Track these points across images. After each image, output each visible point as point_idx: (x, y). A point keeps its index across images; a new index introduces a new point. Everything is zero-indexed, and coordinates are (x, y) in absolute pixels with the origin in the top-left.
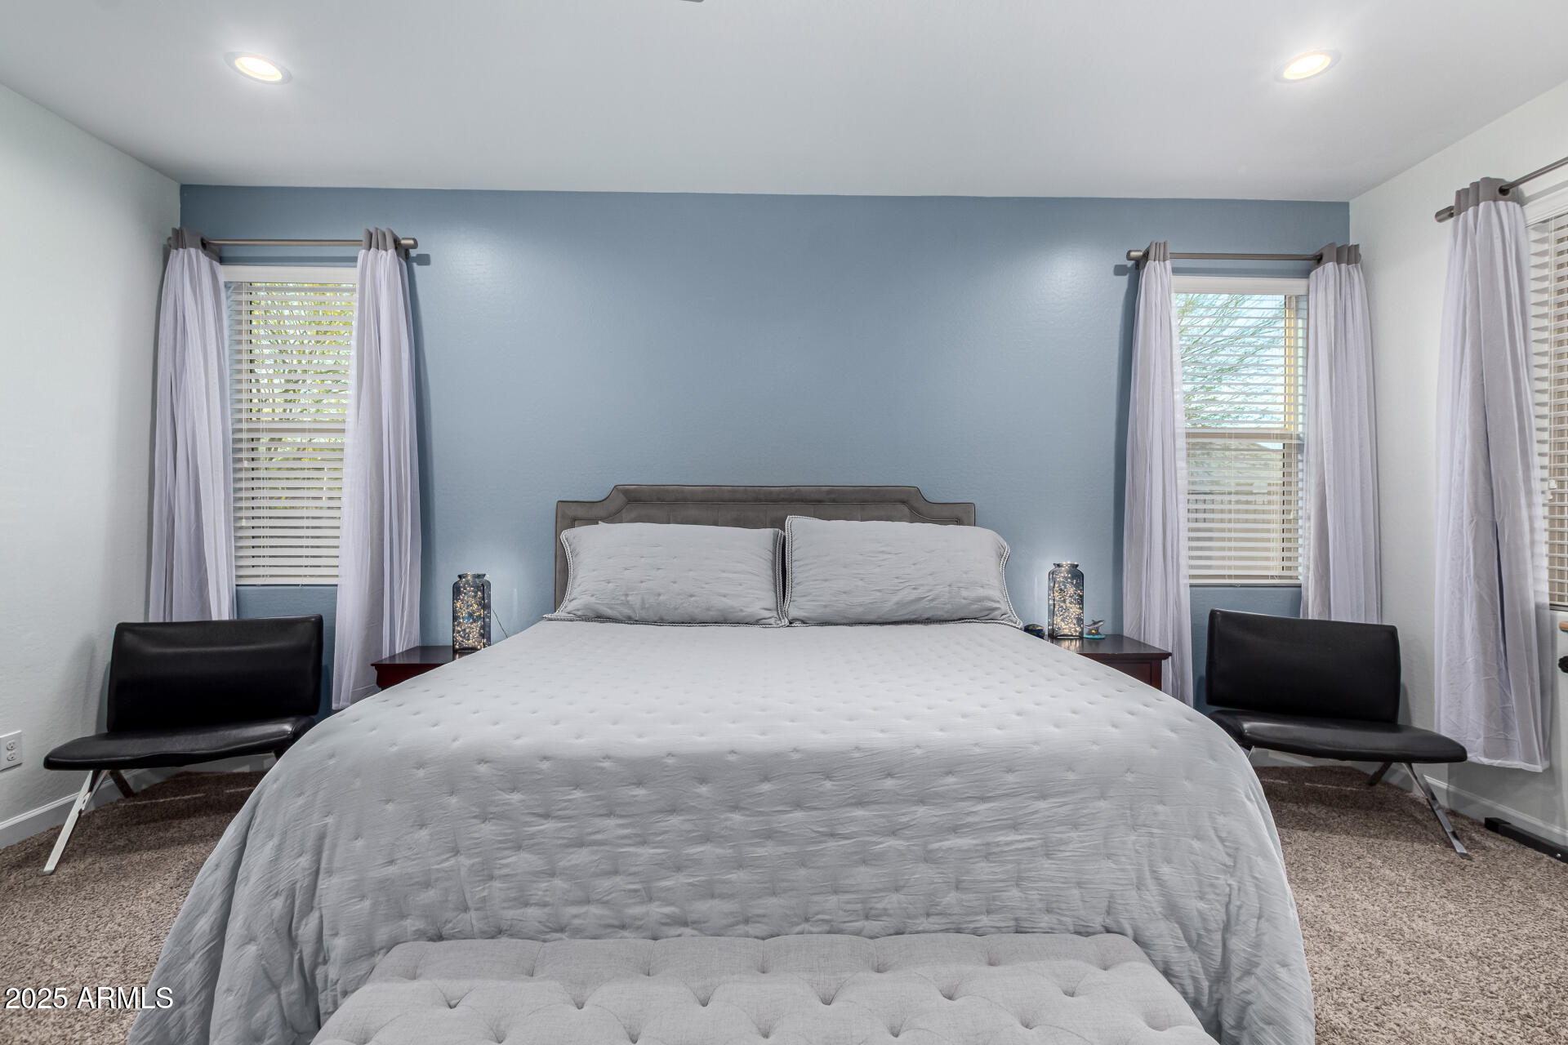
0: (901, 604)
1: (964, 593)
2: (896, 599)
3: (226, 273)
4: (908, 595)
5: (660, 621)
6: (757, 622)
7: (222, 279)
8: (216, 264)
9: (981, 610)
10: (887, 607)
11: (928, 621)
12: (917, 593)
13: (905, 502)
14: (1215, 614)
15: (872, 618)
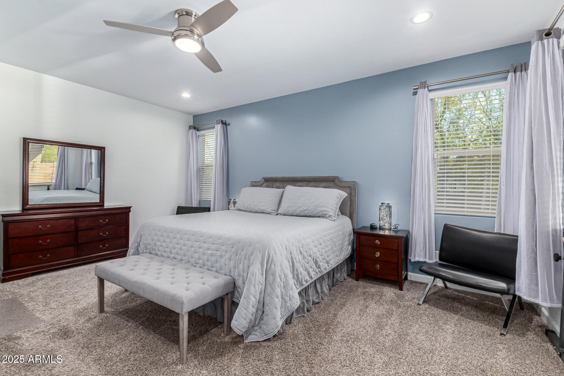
0: (302, 211)
1: (319, 209)
2: (301, 209)
3: (198, 133)
4: (303, 208)
5: (251, 212)
6: (269, 213)
7: (198, 135)
8: (197, 131)
9: (323, 215)
10: (298, 212)
11: (310, 216)
12: (306, 208)
13: (334, 181)
14: (445, 225)
15: (295, 214)
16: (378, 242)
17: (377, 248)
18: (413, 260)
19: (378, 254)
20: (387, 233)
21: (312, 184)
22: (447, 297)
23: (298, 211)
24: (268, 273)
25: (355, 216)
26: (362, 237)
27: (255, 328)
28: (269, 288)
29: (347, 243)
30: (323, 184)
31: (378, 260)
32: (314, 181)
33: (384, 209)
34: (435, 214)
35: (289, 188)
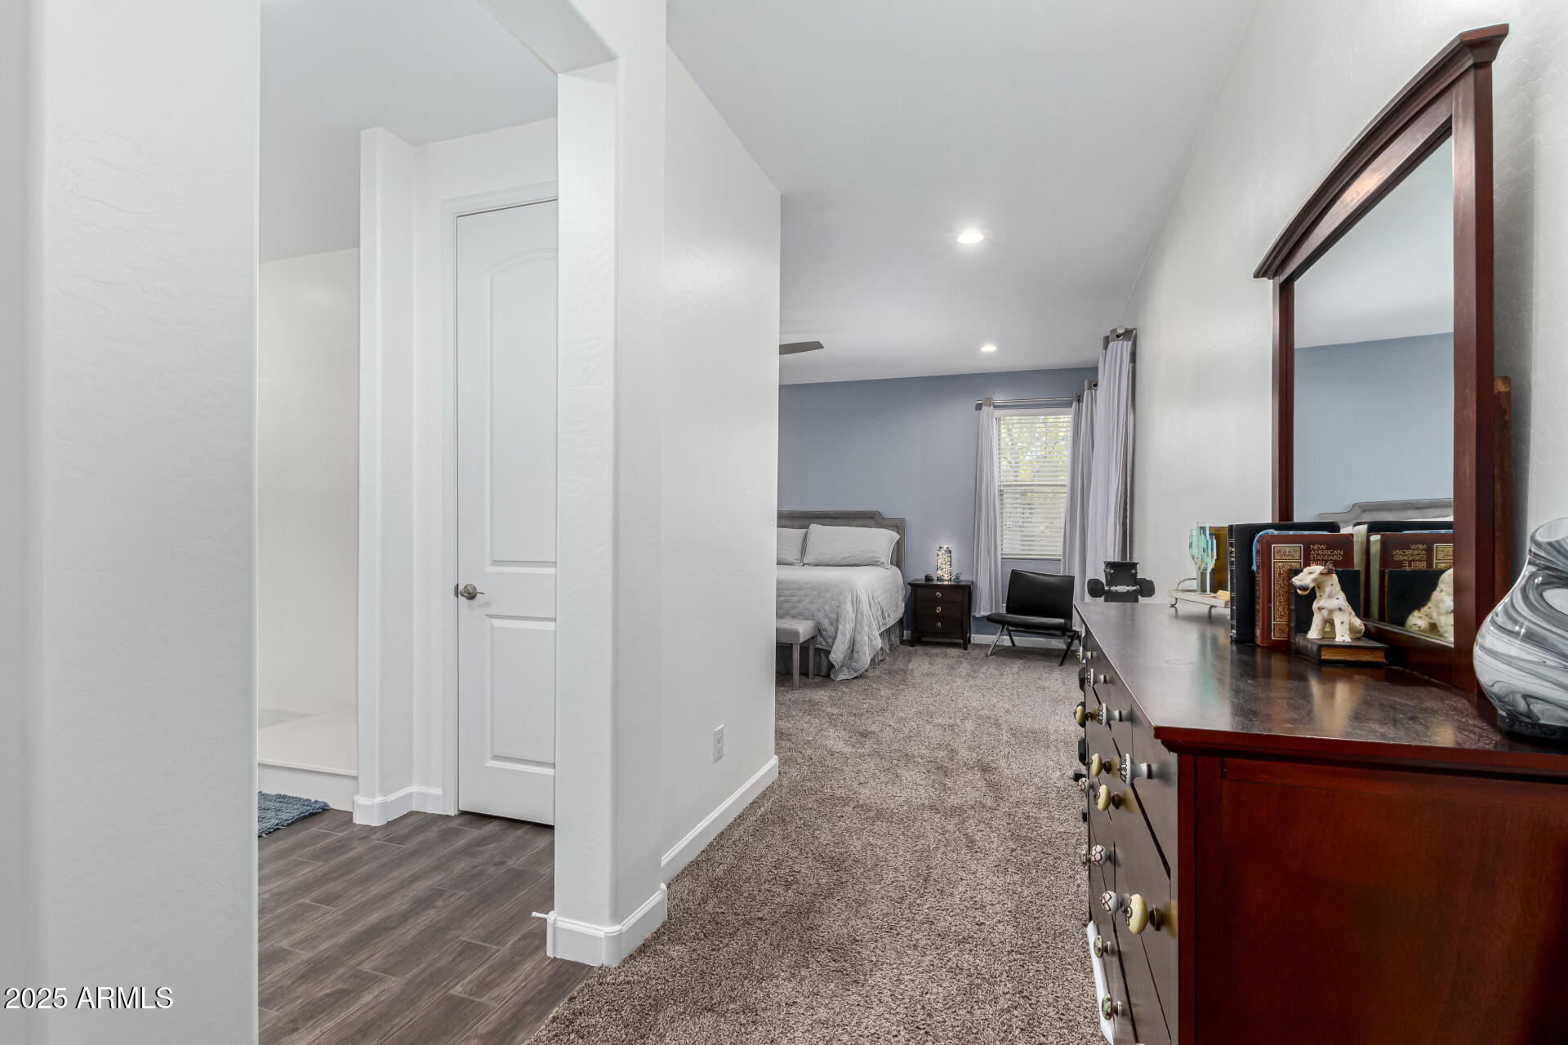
0: (843, 559)
1: (867, 555)
6: (791, 564)
9: (874, 562)
11: (854, 565)
12: (849, 555)
13: (873, 518)
14: (1013, 571)
15: (832, 563)
16: (939, 594)
17: (938, 602)
18: (978, 615)
19: (939, 610)
20: (946, 583)
21: (840, 521)
22: (1015, 651)
23: (838, 559)
24: (857, 611)
25: (903, 565)
26: (919, 591)
27: (844, 668)
28: (858, 626)
29: (900, 598)
30: (859, 522)
31: (939, 617)
32: (843, 518)
33: (943, 554)
34: (1002, 559)
35: (815, 528)
